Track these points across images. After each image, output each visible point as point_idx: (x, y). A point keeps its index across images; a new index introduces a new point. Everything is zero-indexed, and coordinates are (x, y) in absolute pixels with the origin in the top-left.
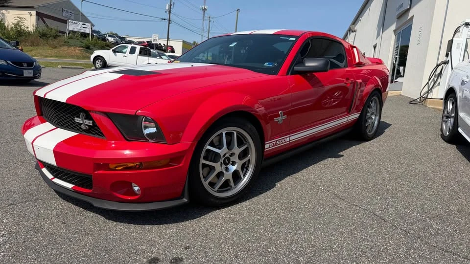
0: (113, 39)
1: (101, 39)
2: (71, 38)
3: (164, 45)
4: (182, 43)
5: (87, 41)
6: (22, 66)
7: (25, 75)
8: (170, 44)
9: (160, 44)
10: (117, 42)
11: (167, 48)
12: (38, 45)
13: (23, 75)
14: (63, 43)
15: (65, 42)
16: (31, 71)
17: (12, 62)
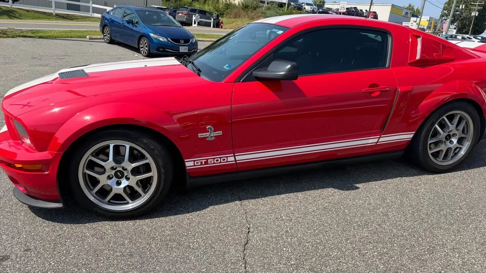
0: (309, 7)
1: (296, 8)
2: (269, 9)
3: (366, 11)
4: (389, 8)
5: (283, 11)
6: (180, 43)
7: (181, 51)
8: (374, 9)
9: (361, 10)
10: (313, 10)
11: (369, 14)
12: (239, 17)
13: (179, 51)
14: (261, 14)
15: (262, 13)
16: (187, 47)
17: (171, 40)
